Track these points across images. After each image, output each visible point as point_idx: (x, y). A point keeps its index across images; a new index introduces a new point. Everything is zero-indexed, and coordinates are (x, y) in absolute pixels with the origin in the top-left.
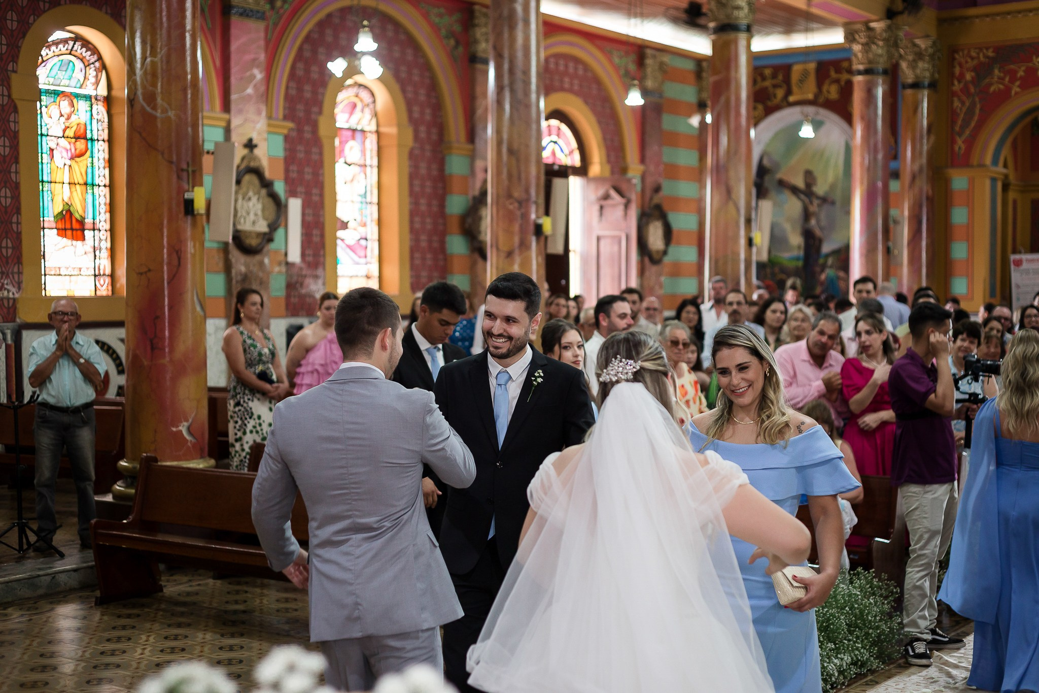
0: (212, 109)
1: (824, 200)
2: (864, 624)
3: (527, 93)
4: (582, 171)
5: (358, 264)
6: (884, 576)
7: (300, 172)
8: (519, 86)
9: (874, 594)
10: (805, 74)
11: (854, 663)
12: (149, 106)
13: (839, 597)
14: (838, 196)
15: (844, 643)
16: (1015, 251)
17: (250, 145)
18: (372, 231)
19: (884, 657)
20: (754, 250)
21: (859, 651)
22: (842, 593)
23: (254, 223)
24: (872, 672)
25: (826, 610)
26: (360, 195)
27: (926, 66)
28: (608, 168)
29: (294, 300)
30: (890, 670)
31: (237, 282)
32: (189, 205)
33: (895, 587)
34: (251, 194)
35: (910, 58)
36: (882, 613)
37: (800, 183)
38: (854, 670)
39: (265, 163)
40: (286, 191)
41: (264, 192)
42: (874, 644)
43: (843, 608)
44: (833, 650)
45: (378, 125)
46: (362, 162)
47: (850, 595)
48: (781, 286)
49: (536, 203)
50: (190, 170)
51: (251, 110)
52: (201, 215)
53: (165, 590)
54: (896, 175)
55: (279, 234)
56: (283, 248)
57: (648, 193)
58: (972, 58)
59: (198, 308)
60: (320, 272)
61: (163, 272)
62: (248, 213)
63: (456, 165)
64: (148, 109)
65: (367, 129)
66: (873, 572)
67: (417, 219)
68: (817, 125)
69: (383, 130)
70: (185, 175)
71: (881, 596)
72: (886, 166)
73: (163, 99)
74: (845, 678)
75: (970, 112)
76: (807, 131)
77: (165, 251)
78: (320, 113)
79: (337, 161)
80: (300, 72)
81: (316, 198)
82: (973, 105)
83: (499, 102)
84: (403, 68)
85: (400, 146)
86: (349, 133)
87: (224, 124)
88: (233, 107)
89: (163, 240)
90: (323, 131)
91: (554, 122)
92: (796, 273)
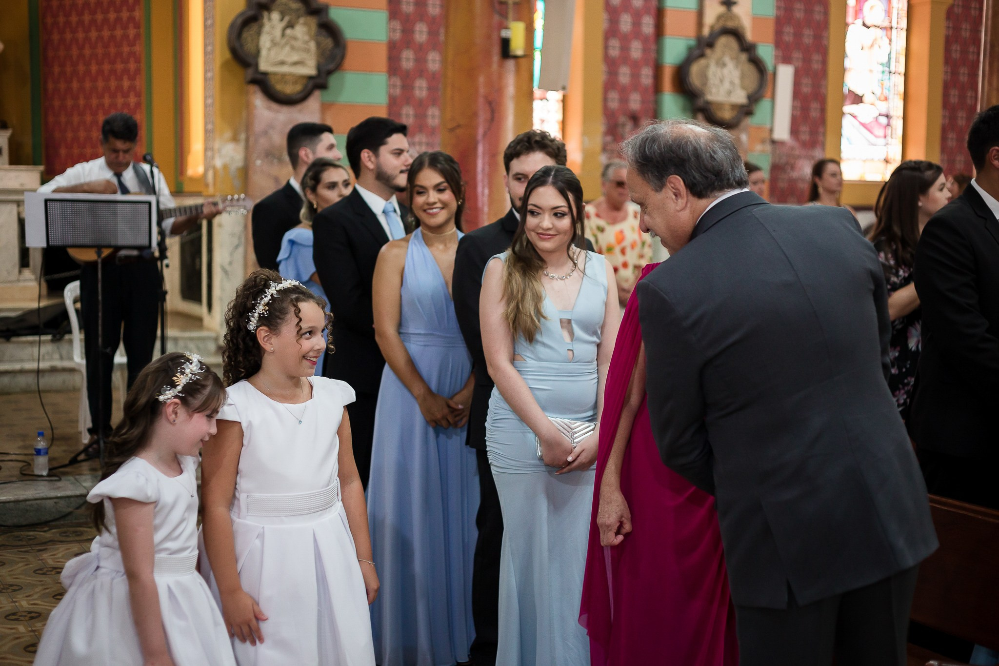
7: (798, 35)
17: (728, 2)
18: (896, 107)
23: (729, 93)
26: (882, 64)
29: (782, 185)
32: (506, 46)
34: (727, 59)
39: (746, 23)
40: (776, 57)
41: (744, 57)
46: (886, 24)
50: (511, 2)
52: (520, 58)
55: (761, 106)
56: (767, 121)
60: (817, 152)
61: (475, 129)
62: (721, 81)
67: (954, 92)
70: (503, 8)
77: (481, 102)
79: (850, 24)
81: (816, 66)
85: (935, 3)
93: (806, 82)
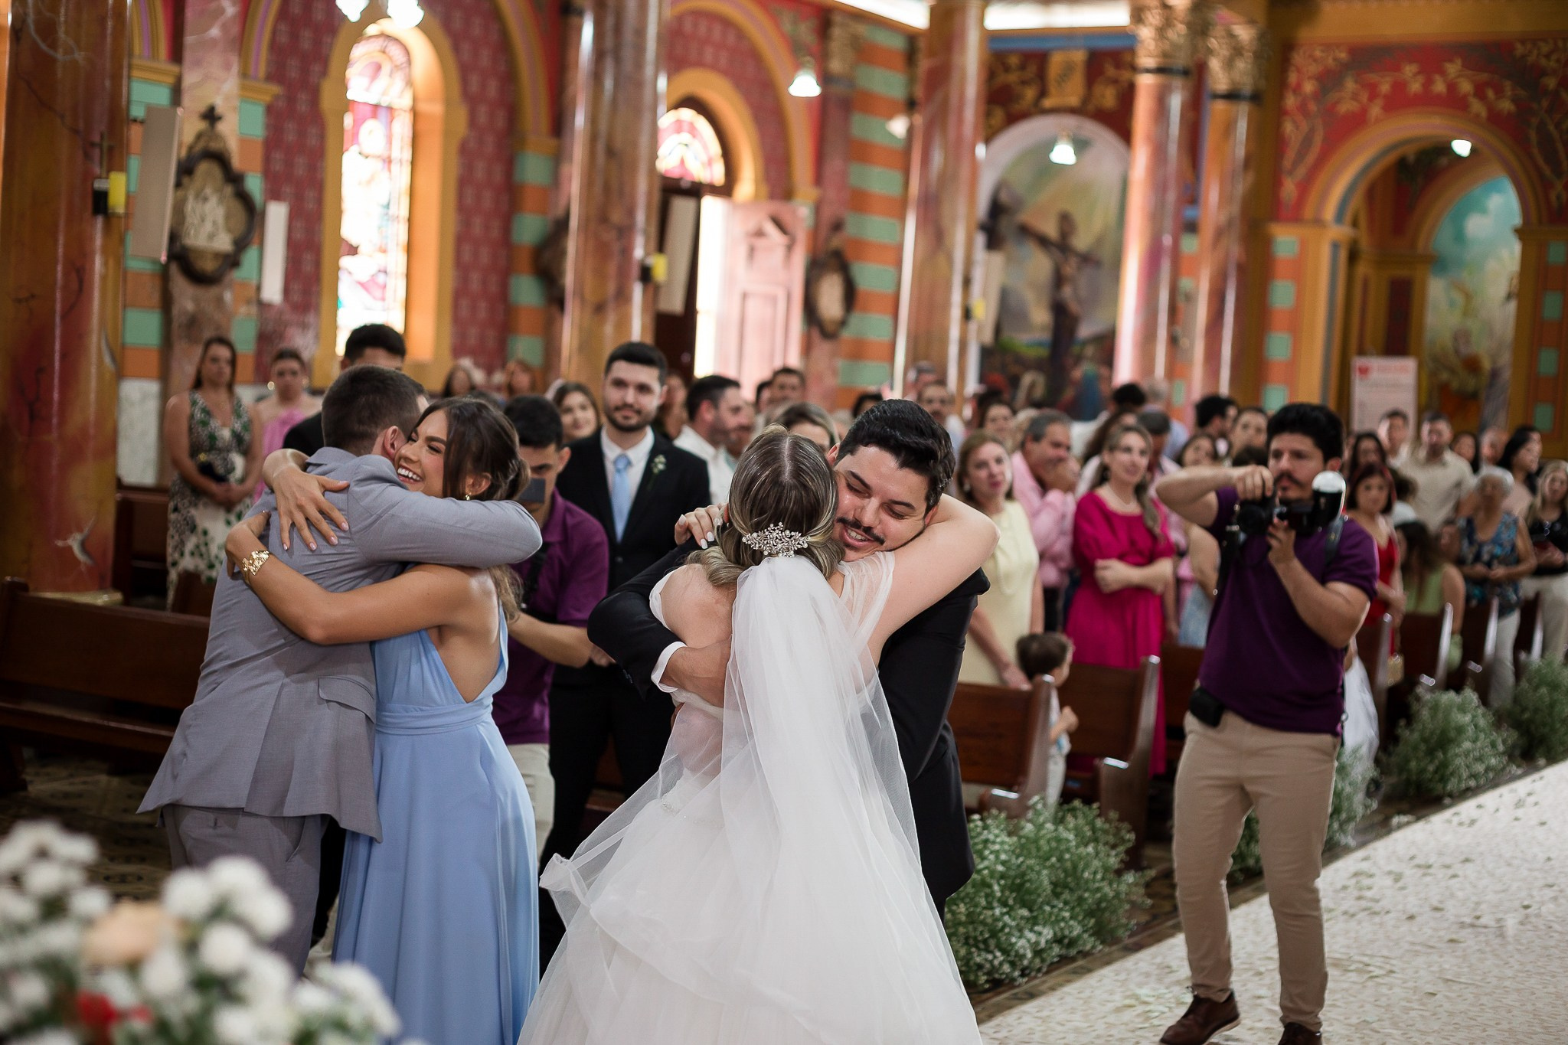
0: (154, 56)
1: (1087, 259)
2: (1077, 884)
3: (639, 64)
4: (725, 190)
5: (368, 309)
6: (1113, 815)
7: (289, 164)
8: (628, 53)
9: (1096, 840)
10: (1068, 69)
11: (1058, 940)
12: (44, 40)
13: (1042, 842)
14: (1105, 254)
15: (1044, 911)
16: (1362, 352)
17: (211, 116)
18: (397, 261)
19: (1103, 933)
20: (973, 327)
21: (1066, 922)
22: (1049, 836)
23: (211, 237)
24: (1084, 954)
25: (1021, 859)
26: (380, 206)
27: (1249, 66)
28: (764, 190)
30: (1110, 953)
31: (180, 326)
32: (100, 202)
33: (1129, 832)
34: (208, 191)
35: (1225, 52)
36: (1106, 869)
37: (1051, 229)
38: (1056, 950)
39: (233, 146)
40: (264, 191)
41: (229, 190)
42: (1090, 913)
43: (1048, 859)
44: (1028, 919)
45: (415, 100)
46: (386, 154)
47: (1059, 840)
48: (1015, 381)
49: (646, 233)
50: (105, 144)
51: (214, 61)
52: (119, 217)
53: (30, 788)
54: (1192, 227)
55: (250, 256)
56: (254, 276)
57: (824, 231)
58: (1315, 60)
59: (107, 360)
60: (311, 318)
61: (54, 301)
62: (203, 220)
63: (533, 169)
64: (43, 47)
65: (395, 106)
66: (1099, 808)
67: (467, 249)
68: (1081, 145)
69: (424, 107)
70: (97, 152)
71: (1106, 844)
72: (1178, 213)
73: (67, 33)
74: (1043, 961)
75: (1307, 142)
76: (1063, 154)
77: (60, 268)
78: (324, 73)
79: (347, 150)
80: (296, 9)
81: (310, 205)
82: (1312, 131)
83: (597, 76)
84: (458, 16)
85: (447, 133)
86: (368, 109)
87: (171, 80)
88: (188, 55)
89: (56, 250)
90: (327, 103)
91: (687, 114)
92: (1038, 365)
93: (299, 224)
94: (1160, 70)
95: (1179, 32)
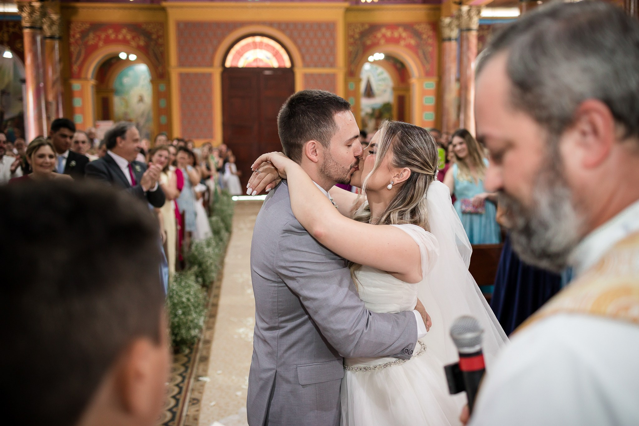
27: (57, 28)
35: (48, 23)
58: (79, 27)
75: (79, 53)
76: (8, 55)
82: (81, 50)
94: (31, 27)
95: (37, 15)
